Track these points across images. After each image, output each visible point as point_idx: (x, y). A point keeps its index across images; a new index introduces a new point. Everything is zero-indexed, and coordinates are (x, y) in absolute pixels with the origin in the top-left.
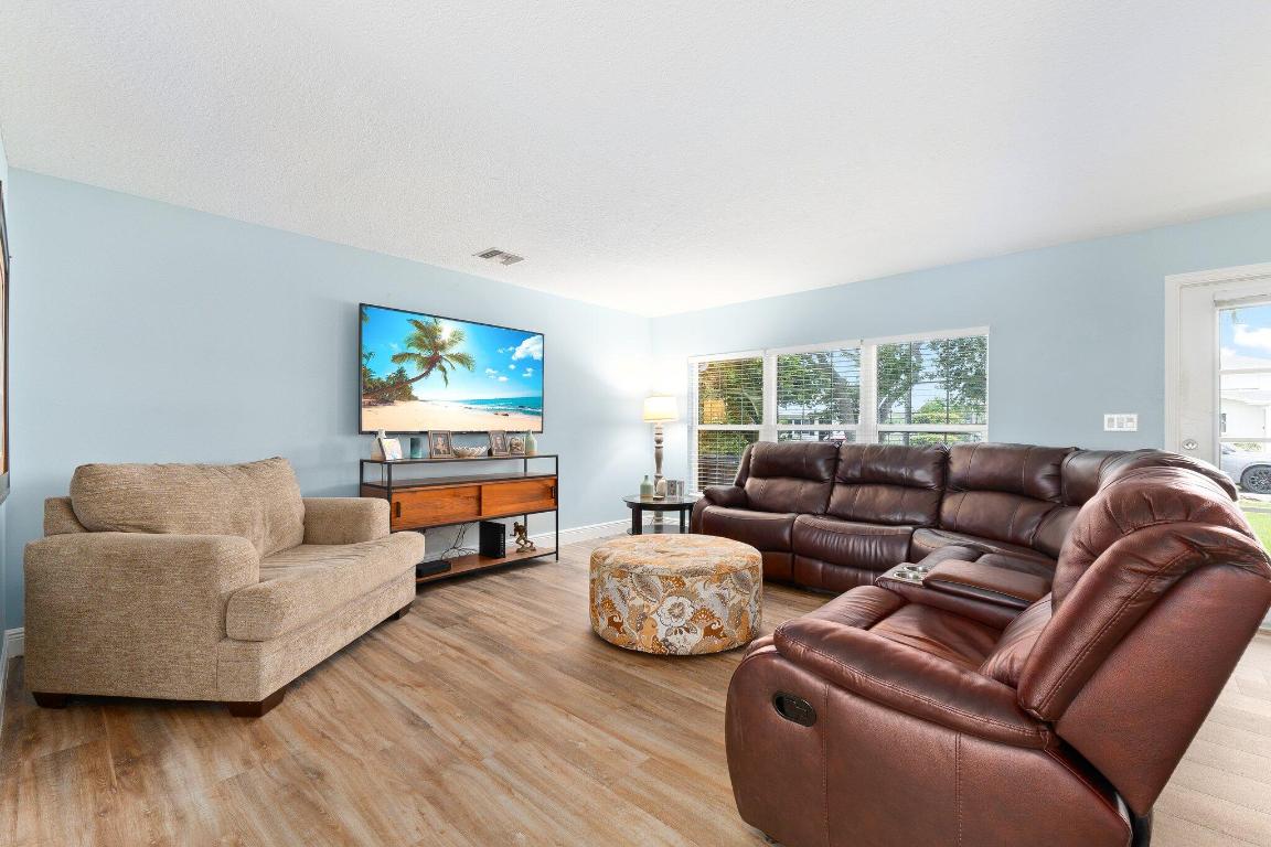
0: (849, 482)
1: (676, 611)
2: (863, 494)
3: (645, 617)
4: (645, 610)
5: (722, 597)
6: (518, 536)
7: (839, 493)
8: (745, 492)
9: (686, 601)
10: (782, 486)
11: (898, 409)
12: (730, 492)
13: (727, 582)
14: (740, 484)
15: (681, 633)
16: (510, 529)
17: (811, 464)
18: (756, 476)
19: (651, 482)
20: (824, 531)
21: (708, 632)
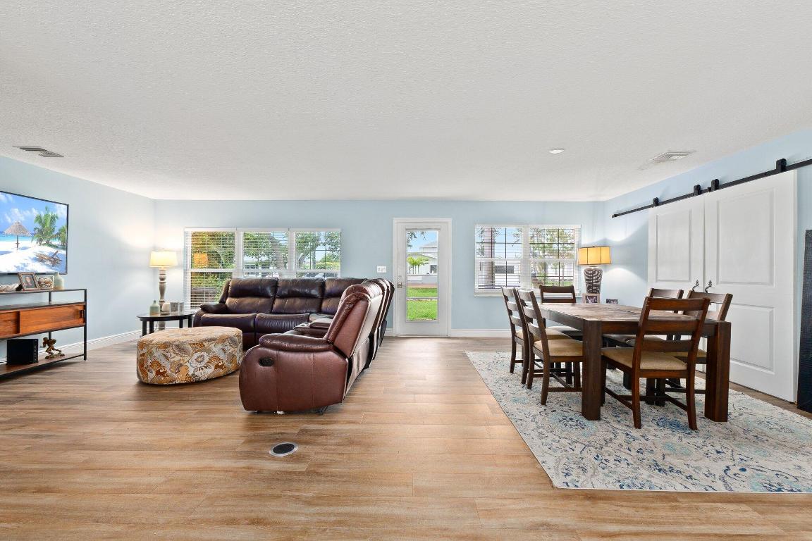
0: (282, 297)
1: (200, 359)
2: (288, 302)
3: (181, 365)
4: (181, 362)
5: (223, 350)
6: (47, 347)
7: (277, 302)
8: (226, 306)
9: (205, 354)
10: (248, 301)
11: (307, 260)
12: (217, 305)
13: (227, 343)
14: (223, 301)
15: (202, 369)
16: (41, 343)
17: (264, 289)
18: (232, 297)
19: (157, 304)
20: (270, 319)
21: (217, 367)
